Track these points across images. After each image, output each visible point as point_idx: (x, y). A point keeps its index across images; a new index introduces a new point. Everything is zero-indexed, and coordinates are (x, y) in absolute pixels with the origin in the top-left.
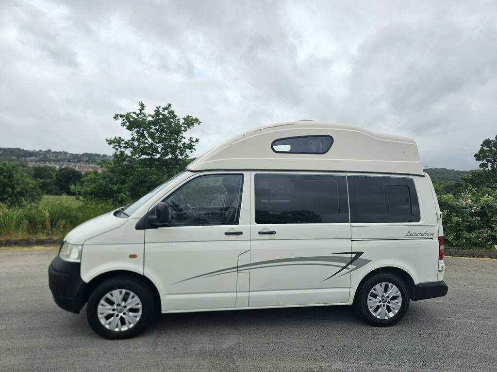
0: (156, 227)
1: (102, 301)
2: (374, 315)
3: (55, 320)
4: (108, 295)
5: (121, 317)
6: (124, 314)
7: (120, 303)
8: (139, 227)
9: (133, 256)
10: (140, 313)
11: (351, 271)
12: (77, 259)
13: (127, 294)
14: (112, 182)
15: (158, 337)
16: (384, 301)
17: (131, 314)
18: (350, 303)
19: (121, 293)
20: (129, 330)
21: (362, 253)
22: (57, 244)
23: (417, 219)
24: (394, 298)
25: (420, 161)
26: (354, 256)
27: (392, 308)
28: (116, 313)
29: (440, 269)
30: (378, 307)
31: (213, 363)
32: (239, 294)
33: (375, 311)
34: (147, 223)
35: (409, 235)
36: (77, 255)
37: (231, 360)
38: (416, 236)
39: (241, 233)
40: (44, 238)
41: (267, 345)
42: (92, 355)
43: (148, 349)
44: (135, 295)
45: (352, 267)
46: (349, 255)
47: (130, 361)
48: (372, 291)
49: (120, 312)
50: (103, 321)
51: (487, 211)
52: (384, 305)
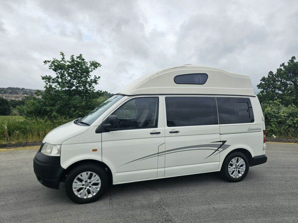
0: (108, 131)
1: (75, 180)
2: (232, 176)
3: (38, 195)
4: (79, 176)
5: (88, 189)
6: (90, 187)
7: (87, 180)
8: (98, 131)
9: (95, 150)
10: (100, 186)
11: (220, 152)
12: (57, 154)
13: (91, 175)
14: (45, 105)
15: (111, 199)
16: (236, 168)
17: (94, 187)
18: (219, 170)
19: (87, 174)
20: (93, 197)
21: (226, 141)
22: (15, 146)
23: (253, 121)
24: (242, 166)
25: (252, 89)
26: (221, 143)
27: (240, 172)
28: (84, 187)
29: (264, 148)
30: (233, 172)
31: (152, 211)
32: (159, 170)
33: (232, 174)
34: (103, 129)
35: (249, 130)
36: (57, 151)
37: (162, 209)
38: (252, 131)
39: (159, 133)
40: (6, 143)
41: (178, 198)
42: (73, 214)
43: (108, 207)
44: (96, 174)
45: (220, 149)
46: (219, 143)
47: (101, 216)
48: (230, 162)
49: (87, 186)
50: (76, 193)
51: (268, 116)
52: (237, 170)
